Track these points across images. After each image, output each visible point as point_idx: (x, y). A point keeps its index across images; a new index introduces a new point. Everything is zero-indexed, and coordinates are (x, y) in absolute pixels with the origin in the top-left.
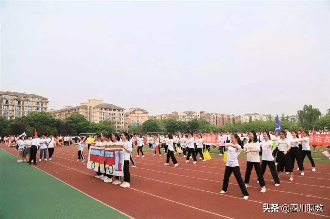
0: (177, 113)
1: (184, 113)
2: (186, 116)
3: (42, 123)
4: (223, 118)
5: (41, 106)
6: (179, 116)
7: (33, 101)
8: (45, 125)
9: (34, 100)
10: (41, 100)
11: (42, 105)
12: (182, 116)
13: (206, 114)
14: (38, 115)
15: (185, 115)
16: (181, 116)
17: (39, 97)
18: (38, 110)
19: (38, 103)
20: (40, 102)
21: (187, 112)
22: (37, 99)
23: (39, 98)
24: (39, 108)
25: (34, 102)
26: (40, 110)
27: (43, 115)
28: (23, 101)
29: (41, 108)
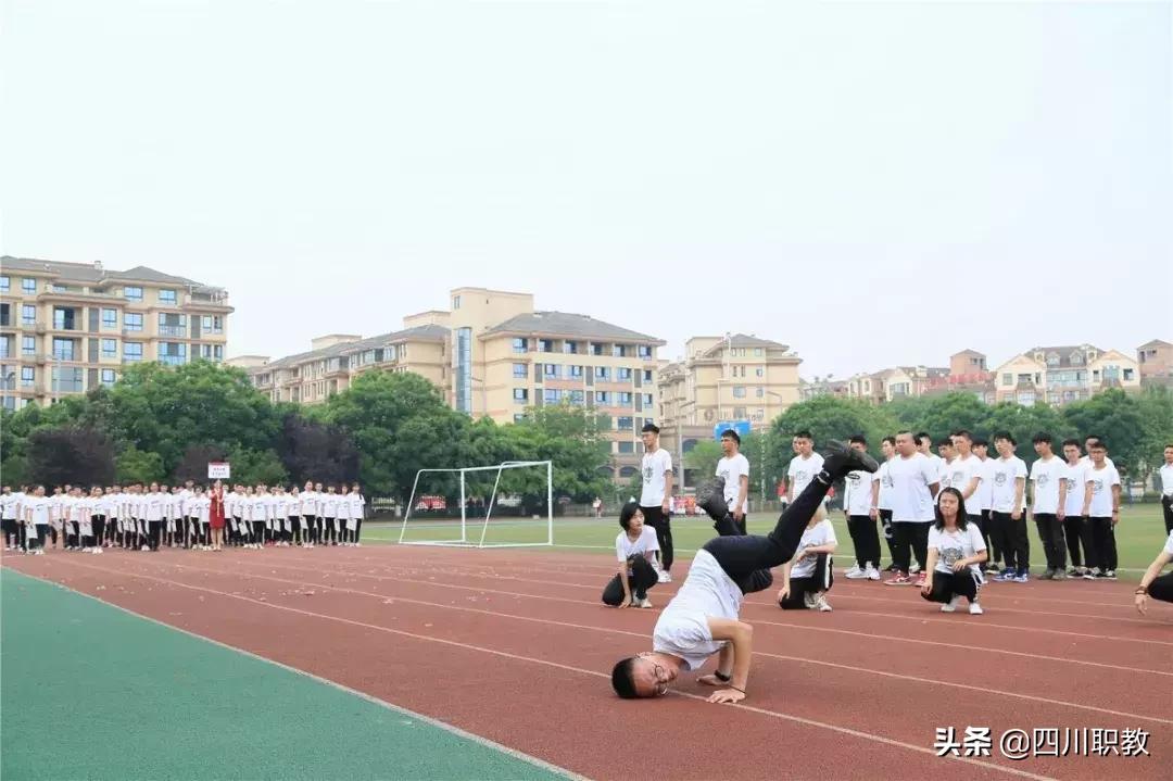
0: (979, 361)
1: (1030, 355)
2: (1044, 378)
3: (198, 429)
5: (189, 336)
6: (994, 375)
7: (147, 304)
8: (219, 440)
9: (151, 299)
10: (188, 299)
11: (196, 330)
12: (1015, 380)
14: (178, 379)
15: (1032, 368)
16: (1008, 378)
17: (178, 286)
18: (177, 355)
19: (172, 319)
20: (186, 310)
21: (1048, 351)
22: (164, 294)
23: (174, 290)
24: (181, 347)
25: (149, 311)
26: (185, 357)
27: (201, 382)
28: (94, 311)
29: (189, 346)
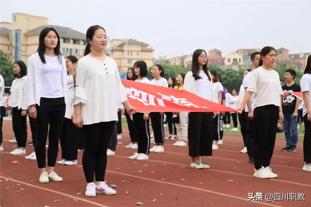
0: (219, 53)
1: (237, 52)
2: (242, 60)
6: (224, 59)
12: (232, 61)
13: (291, 56)
15: (238, 57)
16: (229, 60)
21: (244, 50)
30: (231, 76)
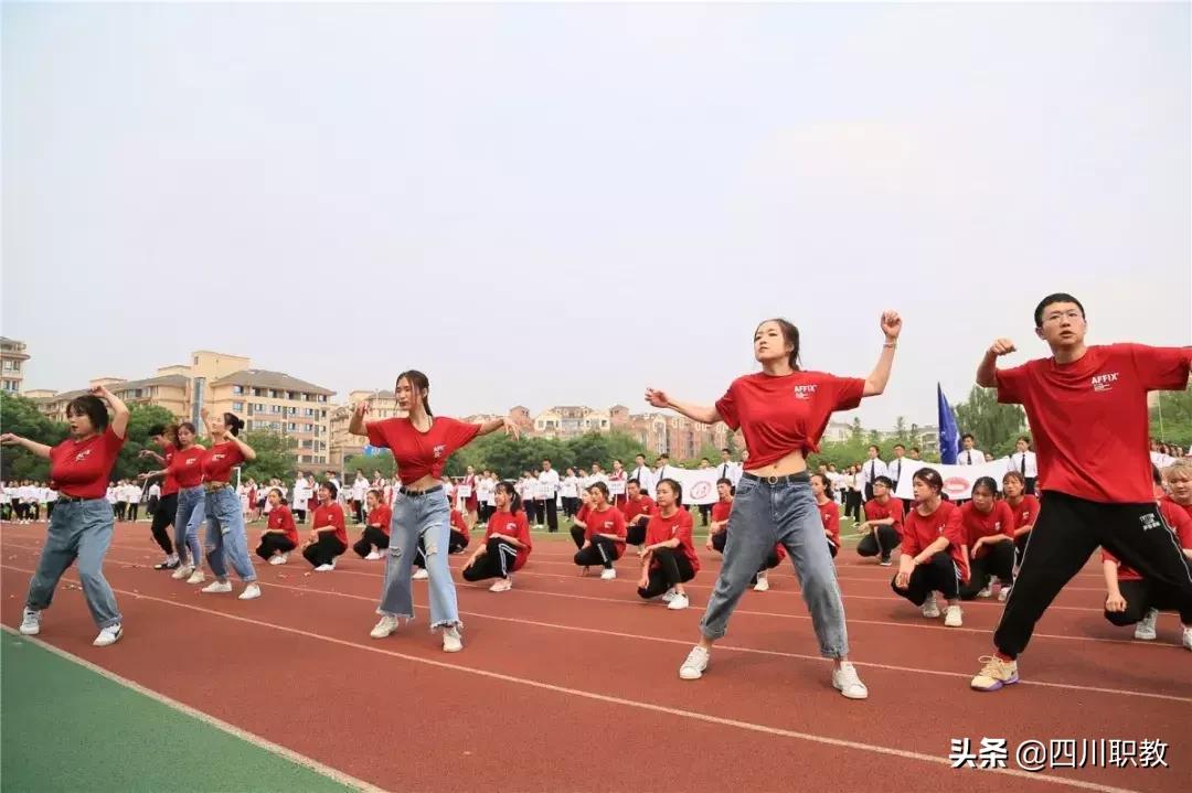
0: (526, 413)
1: (553, 410)
2: (560, 424)
4: (691, 434)
6: (533, 421)
12: (545, 424)
13: (631, 417)
15: (554, 418)
16: (541, 423)
21: (563, 408)
30: (540, 449)
